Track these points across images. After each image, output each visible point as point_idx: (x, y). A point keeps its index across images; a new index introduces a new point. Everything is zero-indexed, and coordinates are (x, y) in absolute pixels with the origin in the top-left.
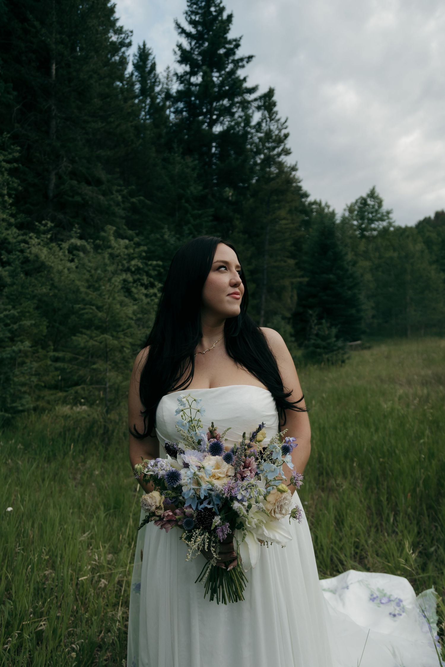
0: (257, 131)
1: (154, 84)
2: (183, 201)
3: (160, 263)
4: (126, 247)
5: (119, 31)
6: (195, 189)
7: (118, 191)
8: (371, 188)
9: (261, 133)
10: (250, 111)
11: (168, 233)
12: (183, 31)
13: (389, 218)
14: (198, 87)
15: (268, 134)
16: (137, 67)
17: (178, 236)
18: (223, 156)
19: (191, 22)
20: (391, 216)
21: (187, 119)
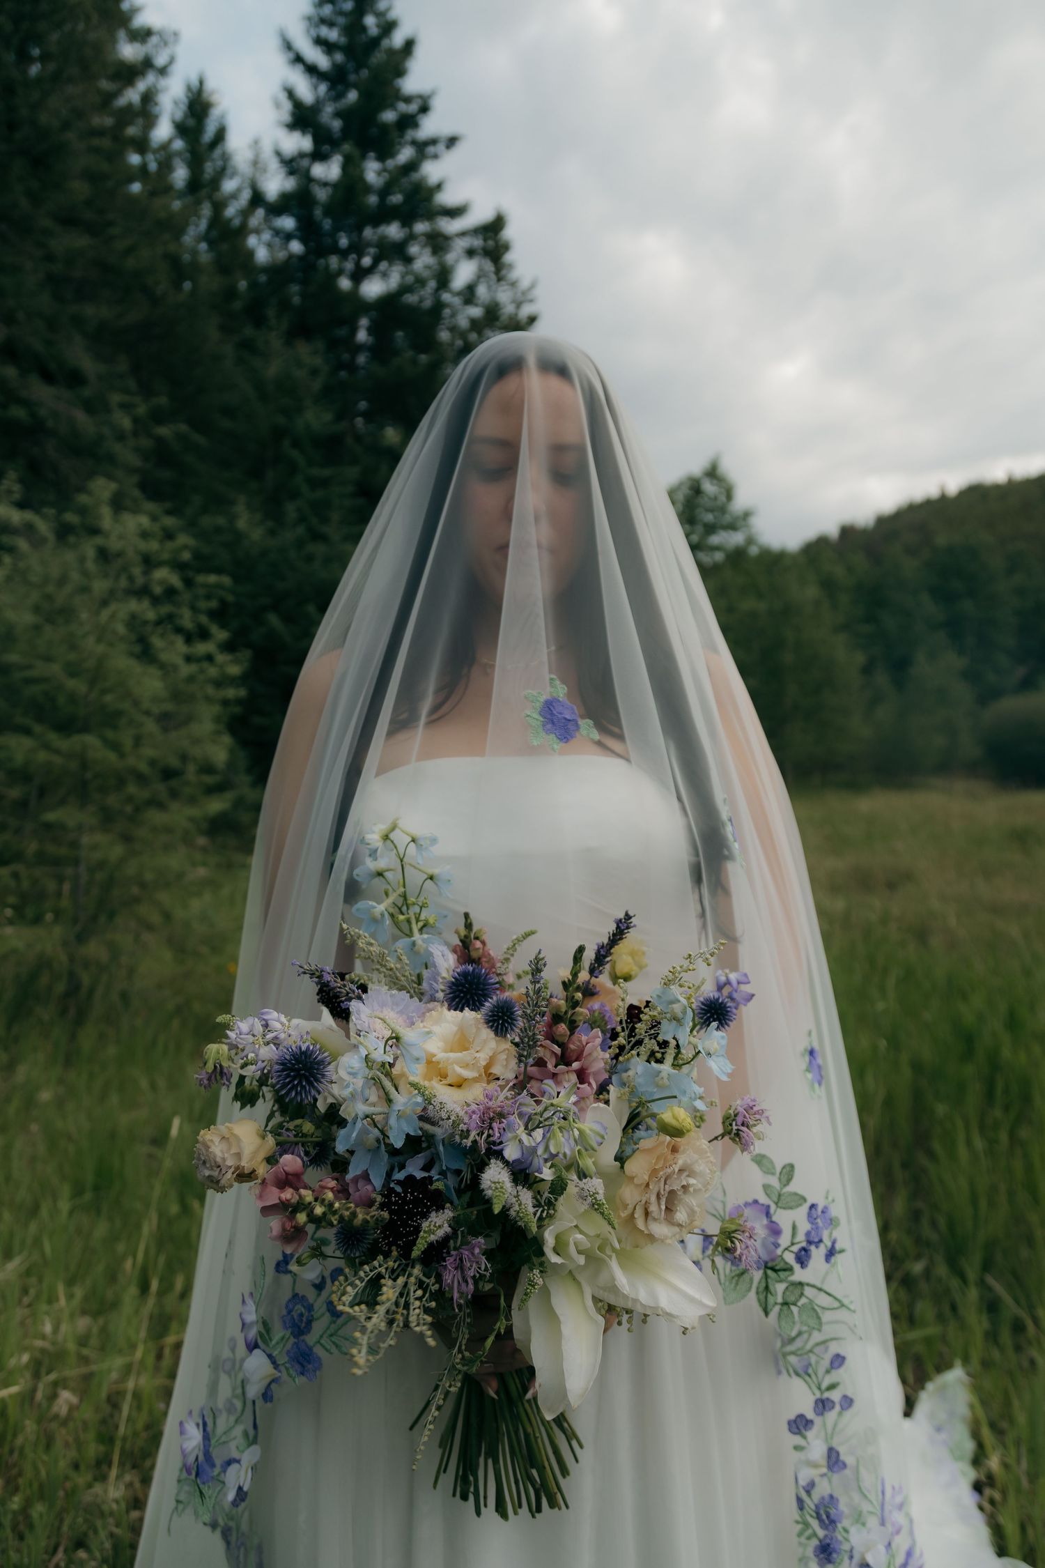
0: (466, 303)
1: (223, 171)
2: (287, 443)
3: (226, 580)
4: (144, 535)
5: (144, 35)
6: (316, 418)
7: (124, 406)
8: (711, 458)
9: (476, 305)
10: (450, 258)
11: (246, 516)
12: (298, 59)
13: (747, 526)
14: (329, 190)
15: (492, 311)
16: (181, 129)
17: (269, 524)
18: (381, 349)
19: (320, 42)
20: (752, 520)
21: (301, 258)
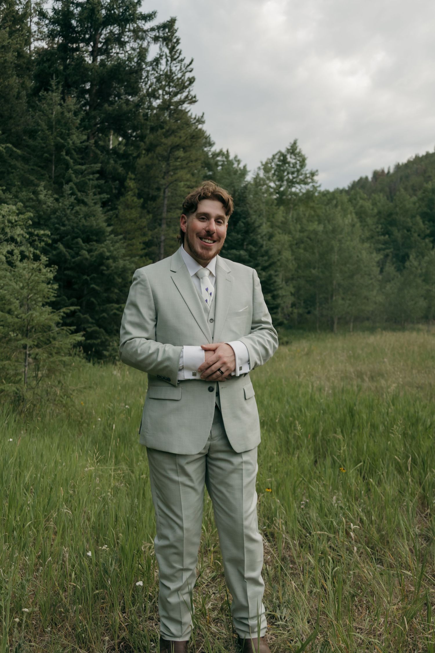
0: (153, 69)
2: (64, 153)
6: (78, 139)
8: (292, 142)
10: (145, 44)
11: (45, 192)
13: (313, 181)
14: (79, 9)
15: (169, 77)
17: (56, 196)
20: (315, 178)
